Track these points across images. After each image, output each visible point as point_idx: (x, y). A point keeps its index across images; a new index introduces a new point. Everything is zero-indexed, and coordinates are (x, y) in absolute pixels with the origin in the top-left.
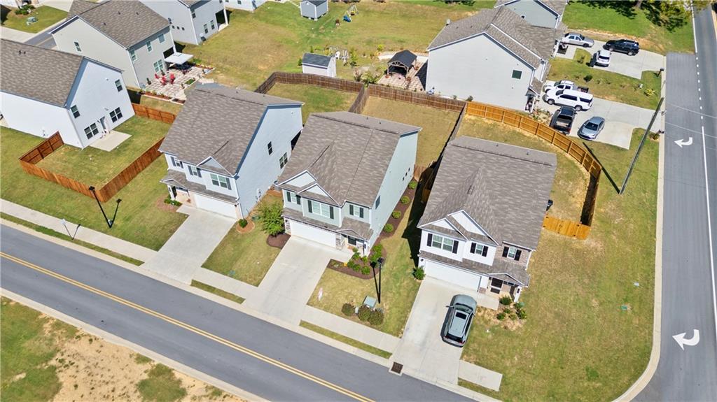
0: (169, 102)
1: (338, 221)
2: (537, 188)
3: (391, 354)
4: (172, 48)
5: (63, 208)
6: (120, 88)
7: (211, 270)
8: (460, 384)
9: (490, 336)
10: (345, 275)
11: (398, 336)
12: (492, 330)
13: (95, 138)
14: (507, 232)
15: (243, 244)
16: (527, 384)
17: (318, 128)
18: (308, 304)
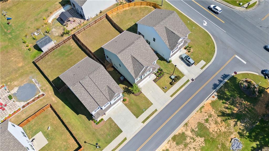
0: (23, 110)
2: (177, 19)
3: (189, 79)
6: (14, 126)
7: (140, 116)
8: (202, 69)
9: (193, 57)
10: (160, 79)
11: (184, 76)
13: (34, 148)
15: (133, 103)
16: (206, 57)
17: (124, 56)
18: (165, 93)
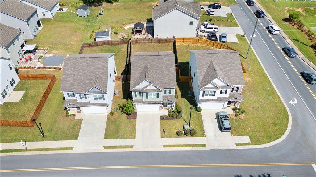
0: (36, 69)
1: (161, 98)
2: (235, 62)
3: (206, 144)
4: (23, 43)
5: (10, 137)
6: (11, 68)
7: (109, 139)
8: (237, 145)
9: (236, 124)
10: (170, 120)
11: (204, 137)
12: (236, 121)
13: (7, 97)
14: (233, 82)
15: (118, 123)
16: (258, 136)
17: (138, 61)
18: (161, 137)
